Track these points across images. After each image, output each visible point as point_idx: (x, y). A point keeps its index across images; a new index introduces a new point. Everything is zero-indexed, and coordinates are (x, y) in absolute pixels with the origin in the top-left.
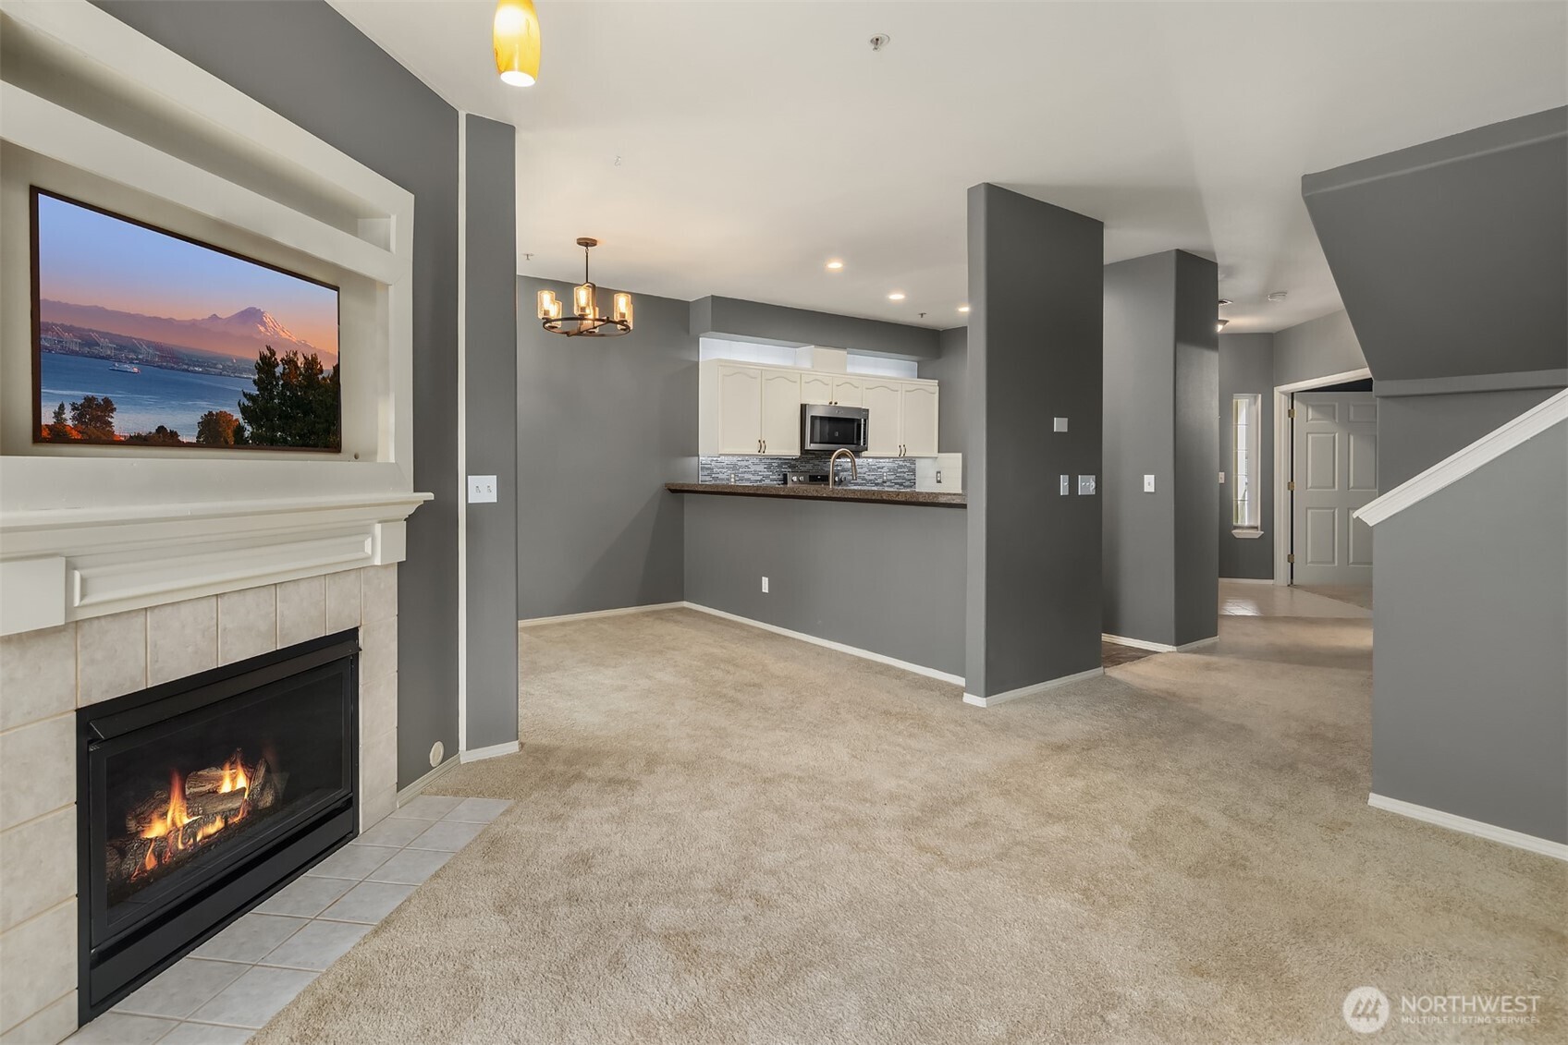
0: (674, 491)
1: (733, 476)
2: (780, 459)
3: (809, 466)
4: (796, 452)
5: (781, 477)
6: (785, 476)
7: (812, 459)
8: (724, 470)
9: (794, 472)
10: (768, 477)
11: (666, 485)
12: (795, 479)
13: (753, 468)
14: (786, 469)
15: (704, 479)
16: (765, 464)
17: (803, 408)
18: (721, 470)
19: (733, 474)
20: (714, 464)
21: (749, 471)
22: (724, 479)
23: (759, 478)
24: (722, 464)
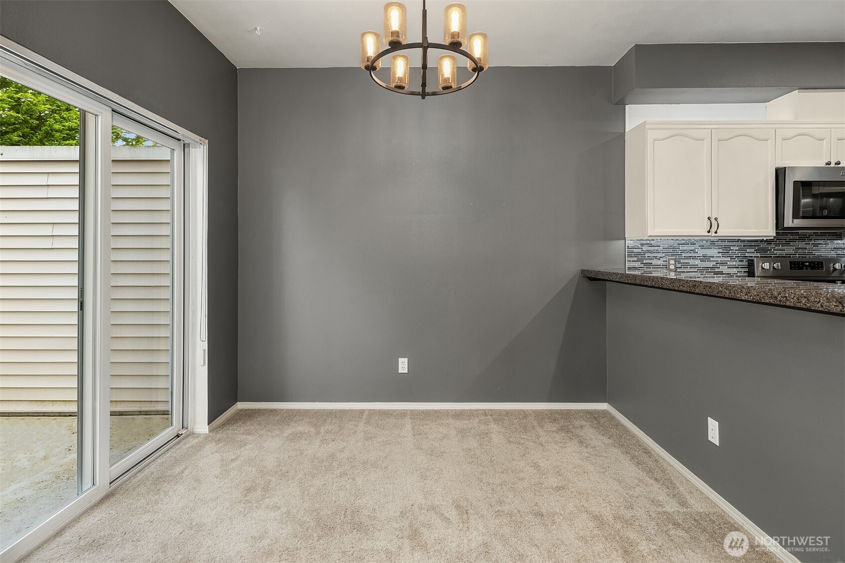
0: (591, 279)
1: (672, 262)
2: (744, 241)
3: (789, 250)
4: (769, 231)
5: (745, 263)
6: (751, 264)
7: (794, 240)
8: (659, 255)
9: (765, 258)
10: (724, 263)
11: (583, 271)
12: (767, 266)
13: (701, 252)
14: (751, 253)
15: (632, 267)
16: (719, 247)
17: (780, 174)
18: (655, 255)
19: (672, 259)
20: (645, 248)
21: (695, 257)
22: (660, 265)
23: (711, 264)
24: (656, 248)
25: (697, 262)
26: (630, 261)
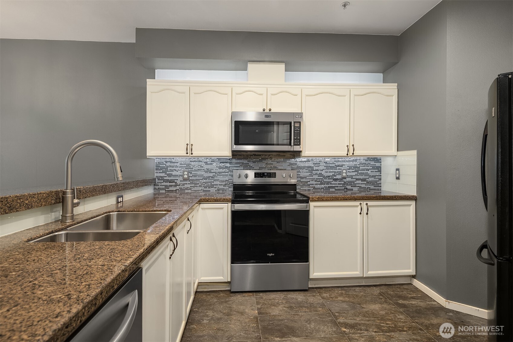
1: (186, 173)
4: (228, 153)
8: (177, 169)
18: (174, 168)
19: (186, 171)
20: (168, 164)
21: (202, 169)
22: (178, 175)
23: (211, 175)
24: (175, 164)
25: (203, 173)
26: (158, 173)
